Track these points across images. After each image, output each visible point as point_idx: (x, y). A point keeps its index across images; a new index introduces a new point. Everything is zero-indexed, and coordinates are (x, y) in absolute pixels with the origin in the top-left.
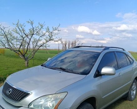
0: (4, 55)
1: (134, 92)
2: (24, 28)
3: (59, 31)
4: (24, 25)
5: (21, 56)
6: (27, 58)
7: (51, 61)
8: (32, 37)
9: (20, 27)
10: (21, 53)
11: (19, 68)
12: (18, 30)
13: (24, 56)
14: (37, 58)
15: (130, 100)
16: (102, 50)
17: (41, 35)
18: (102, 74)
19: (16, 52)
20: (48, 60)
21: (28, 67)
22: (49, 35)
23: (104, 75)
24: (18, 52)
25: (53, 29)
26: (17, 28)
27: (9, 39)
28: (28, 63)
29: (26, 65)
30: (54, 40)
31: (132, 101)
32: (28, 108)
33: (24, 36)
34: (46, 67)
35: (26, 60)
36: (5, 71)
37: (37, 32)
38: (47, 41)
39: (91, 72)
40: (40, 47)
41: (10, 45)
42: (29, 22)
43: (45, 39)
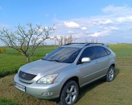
0: (5, 53)
1: (112, 76)
2: (24, 29)
3: (54, 30)
4: (24, 27)
5: (22, 54)
6: (28, 55)
7: (48, 56)
8: (31, 36)
9: (21, 29)
10: (23, 51)
11: (22, 64)
12: (19, 32)
13: (25, 53)
14: (36, 54)
15: (108, 82)
16: (84, 46)
17: (38, 34)
18: (82, 62)
19: (18, 50)
20: (46, 55)
21: (29, 62)
22: (45, 34)
23: (83, 63)
24: (20, 50)
25: (49, 29)
26: (18, 30)
27: (11, 39)
28: (29, 59)
29: (28, 60)
30: (50, 38)
31: (110, 82)
32: (37, 83)
33: (25, 36)
34: (45, 60)
35: (27, 57)
36: (10, 66)
37: (35, 32)
38: (44, 40)
39: (75, 61)
40: (39, 44)
41: (13, 45)
42: (28, 25)
43: (42, 38)
